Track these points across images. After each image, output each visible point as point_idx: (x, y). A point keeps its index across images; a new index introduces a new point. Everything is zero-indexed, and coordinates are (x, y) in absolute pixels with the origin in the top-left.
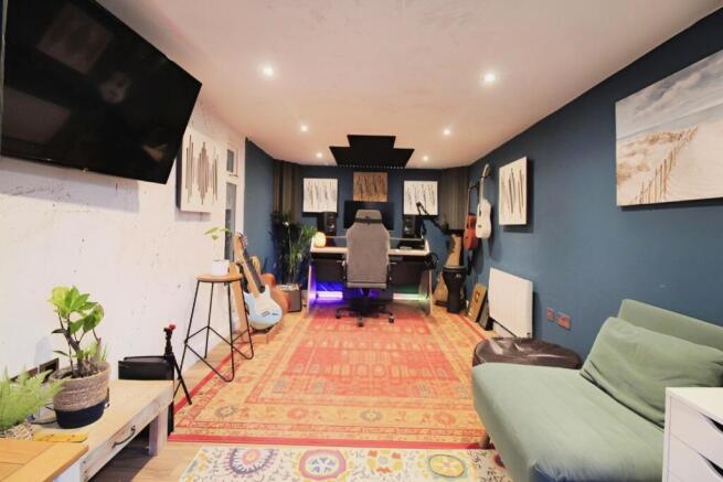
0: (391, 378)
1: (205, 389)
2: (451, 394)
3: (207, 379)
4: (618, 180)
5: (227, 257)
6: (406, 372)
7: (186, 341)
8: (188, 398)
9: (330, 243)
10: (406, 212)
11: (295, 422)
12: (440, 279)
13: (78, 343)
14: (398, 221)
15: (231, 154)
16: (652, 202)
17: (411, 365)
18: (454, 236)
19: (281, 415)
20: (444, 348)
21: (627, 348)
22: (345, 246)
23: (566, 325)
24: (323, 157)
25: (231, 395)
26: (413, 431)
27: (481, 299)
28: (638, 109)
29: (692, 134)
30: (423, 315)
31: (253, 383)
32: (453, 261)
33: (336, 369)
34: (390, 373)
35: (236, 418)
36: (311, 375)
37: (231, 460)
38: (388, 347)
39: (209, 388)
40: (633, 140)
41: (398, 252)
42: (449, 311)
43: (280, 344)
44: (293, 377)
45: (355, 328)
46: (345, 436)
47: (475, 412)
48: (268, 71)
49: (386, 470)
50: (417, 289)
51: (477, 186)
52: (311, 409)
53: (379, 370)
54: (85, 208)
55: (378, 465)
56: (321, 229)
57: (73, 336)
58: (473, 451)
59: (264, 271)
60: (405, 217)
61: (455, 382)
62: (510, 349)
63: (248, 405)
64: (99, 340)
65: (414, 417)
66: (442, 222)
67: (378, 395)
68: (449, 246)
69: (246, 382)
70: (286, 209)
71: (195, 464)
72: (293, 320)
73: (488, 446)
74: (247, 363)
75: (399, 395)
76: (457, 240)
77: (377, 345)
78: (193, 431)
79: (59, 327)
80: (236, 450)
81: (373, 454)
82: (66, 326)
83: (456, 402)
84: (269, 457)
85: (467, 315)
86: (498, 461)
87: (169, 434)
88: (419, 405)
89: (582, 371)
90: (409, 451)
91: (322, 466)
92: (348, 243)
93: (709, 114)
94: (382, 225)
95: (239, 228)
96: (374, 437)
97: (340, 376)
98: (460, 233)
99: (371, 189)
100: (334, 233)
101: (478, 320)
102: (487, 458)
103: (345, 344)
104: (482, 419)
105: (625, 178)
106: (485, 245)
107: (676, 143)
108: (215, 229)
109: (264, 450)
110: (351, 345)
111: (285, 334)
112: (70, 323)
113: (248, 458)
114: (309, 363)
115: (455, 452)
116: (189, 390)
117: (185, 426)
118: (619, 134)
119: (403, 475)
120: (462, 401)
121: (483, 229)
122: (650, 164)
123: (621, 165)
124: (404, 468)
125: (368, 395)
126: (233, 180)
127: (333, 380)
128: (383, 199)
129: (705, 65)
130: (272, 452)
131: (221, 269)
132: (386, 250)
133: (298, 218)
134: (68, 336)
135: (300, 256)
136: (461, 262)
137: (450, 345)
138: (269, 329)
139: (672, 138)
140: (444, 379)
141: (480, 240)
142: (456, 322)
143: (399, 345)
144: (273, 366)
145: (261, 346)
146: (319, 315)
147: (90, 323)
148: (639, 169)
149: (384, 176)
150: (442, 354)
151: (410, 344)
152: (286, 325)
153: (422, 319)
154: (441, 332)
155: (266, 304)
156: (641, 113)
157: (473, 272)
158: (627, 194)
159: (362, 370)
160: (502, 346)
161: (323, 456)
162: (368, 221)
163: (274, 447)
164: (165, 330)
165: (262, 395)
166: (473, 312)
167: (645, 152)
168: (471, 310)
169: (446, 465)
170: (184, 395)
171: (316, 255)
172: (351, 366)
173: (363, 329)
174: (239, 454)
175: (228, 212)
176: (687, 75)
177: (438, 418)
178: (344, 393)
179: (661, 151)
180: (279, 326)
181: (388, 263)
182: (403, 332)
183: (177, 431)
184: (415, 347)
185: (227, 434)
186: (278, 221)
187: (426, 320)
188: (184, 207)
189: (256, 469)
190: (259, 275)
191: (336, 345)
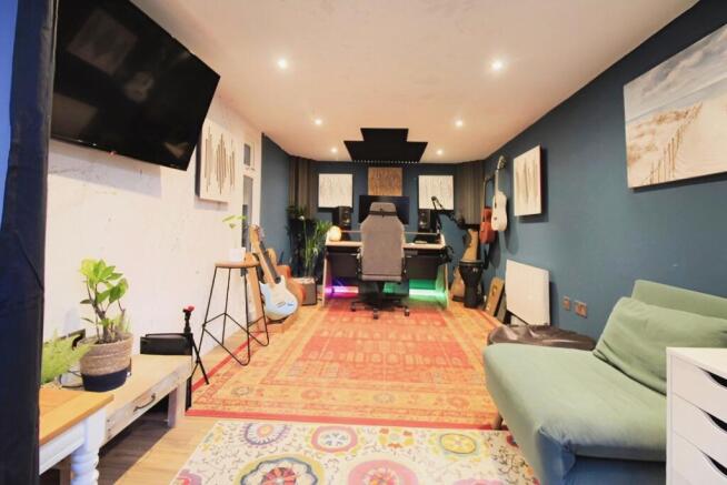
0: (405, 365)
1: (222, 371)
2: (466, 380)
3: (224, 362)
4: (629, 162)
5: (244, 245)
6: (419, 359)
7: (204, 325)
8: (206, 379)
9: (345, 237)
10: (421, 207)
11: (309, 402)
12: (457, 275)
13: (104, 312)
14: (413, 216)
15: (247, 148)
16: (662, 181)
17: (424, 353)
18: (470, 230)
19: (295, 394)
20: (460, 340)
21: (639, 326)
22: (360, 240)
23: (583, 312)
24: (338, 152)
25: (246, 377)
26: (424, 412)
27: (498, 293)
28: (645, 90)
29: (698, 111)
30: (439, 310)
31: (269, 367)
32: (470, 256)
33: (350, 356)
34: (404, 361)
35: (252, 396)
36: (325, 361)
37: (246, 432)
38: (404, 337)
39: (225, 371)
40: (641, 121)
41: (412, 245)
42: (466, 306)
43: (296, 332)
44: (308, 362)
45: (370, 320)
46: (356, 415)
47: (489, 397)
48: (283, 64)
49: (397, 446)
50: (434, 284)
51: (493, 180)
52: (325, 391)
53: (393, 358)
54: (113, 189)
55: (389, 441)
56: (336, 222)
57: (99, 306)
58: (486, 432)
59: (280, 263)
60: (420, 211)
61: (470, 370)
62: (525, 336)
63: (264, 387)
64: (123, 311)
65: (427, 400)
66: (458, 216)
67: (390, 380)
68: (466, 241)
69: (262, 366)
70: (302, 204)
71: (211, 435)
72: (308, 312)
73: (501, 427)
74: (262, 349)
75: (412, 381)
76: (474, 235)
77: (392, 336)
78: (210, 407)
79: (88, 298)
80: (250, 425)
81: (385, 431)
82: (93, 297)
83: (470, 388)
84: (283, 431)
85: (484, 309)
86: (510, 440)
87: (187, 409)
88: (433, 390)
89: (595, 351)
90: (420, 430)
91: (335, 440)
92: (363, 236)
93: (713, 90)
94: (396, 218)
95: (255, 220)
96: (387, 416)
97: (354, 363)
98: (476, 227)
99: (385, 184)
100: (349, 228)
101: (495, 315)
102: (500, 438)
103: (360, 335)
104: (496, 404)
105: (634, 160)
106: (502, 238)
107: (682, 121)
108: (232, 217)
109: (278, 425)
110: (366, 336)
111: (300, 324)
112: (97, 294)
113: (263, 432)
114: (324, 350)
115: (467, 432)
116: (207, 372)
117: (202, 403)
118: (628, 117)
119: (414, 450)
120: (476, 387)
121: (499, 221)
122: (657, 144)
123: (632, 148)
124: (415, 443)
125: (382, 379)
126: (249, 174)
127: (346, 366)
128: (399, 194)
129: (706, 43)
130: (285, 428)
131: (238, 255)
132: (400, 243)
133: (313, 214)
134: (95, 305)
135: (315, 250)
136: (478, 257)
137: (466, 337)
138: (284, 319)
139: (678, 116)
140: (458, 367)
141: (496, 232)
142: (473, 315)
143: (414, 337)
144: (288, 352)
145: (277, 335)
146: (335, 308)
147: (115, 293)
148: (649, 149)
149: (399, 171)
150: (457, 345)
151: (426, 336)
152: (301, 316)
153: (438, 313)
154: (457, 325)
155: (282, 295)
156: (648, 94)
157: (490, 265)
158: (638, 176)
159: (376, 357)
160: (516, 332)
161: (336, 432)
162: (383, 213)
163: (288, 423)
164: (185, 311)
165: (277, 378)
166: (491, 305)
167: (653, 132)
168: (489, 304)
169: (458, 443)
170: (202, 376)
171: (330, 248)
172: (365, 354)
173: (379, 321)
174: (254, 429)
175: (245, 207)
176: (690, 54)
177: (451, 402)
178: (356, 378)
179: (669, 129)
180: (295, 317)
181: (403, 256)
182: (418, 324)
183: (194, 407)
184: (430, 338)
185: (242, 411)
186: (293, 216)
187: (443, 314)
188: (203, 194)
189: (270, 442)
190: (275, 266)
191: (351, 336)
